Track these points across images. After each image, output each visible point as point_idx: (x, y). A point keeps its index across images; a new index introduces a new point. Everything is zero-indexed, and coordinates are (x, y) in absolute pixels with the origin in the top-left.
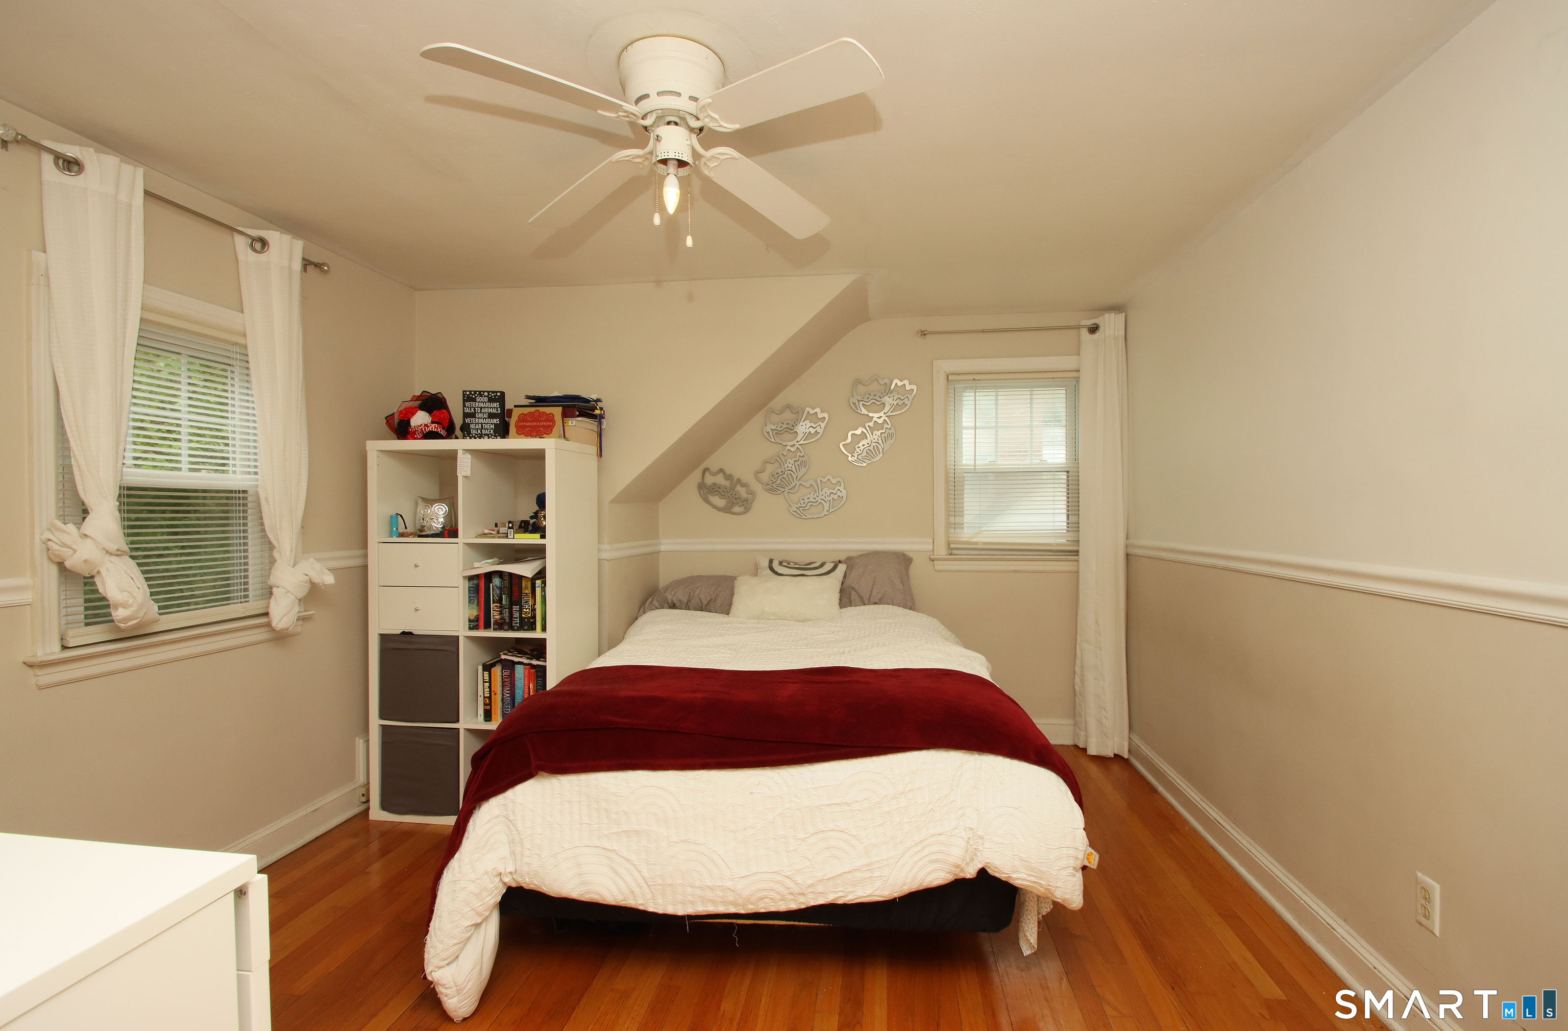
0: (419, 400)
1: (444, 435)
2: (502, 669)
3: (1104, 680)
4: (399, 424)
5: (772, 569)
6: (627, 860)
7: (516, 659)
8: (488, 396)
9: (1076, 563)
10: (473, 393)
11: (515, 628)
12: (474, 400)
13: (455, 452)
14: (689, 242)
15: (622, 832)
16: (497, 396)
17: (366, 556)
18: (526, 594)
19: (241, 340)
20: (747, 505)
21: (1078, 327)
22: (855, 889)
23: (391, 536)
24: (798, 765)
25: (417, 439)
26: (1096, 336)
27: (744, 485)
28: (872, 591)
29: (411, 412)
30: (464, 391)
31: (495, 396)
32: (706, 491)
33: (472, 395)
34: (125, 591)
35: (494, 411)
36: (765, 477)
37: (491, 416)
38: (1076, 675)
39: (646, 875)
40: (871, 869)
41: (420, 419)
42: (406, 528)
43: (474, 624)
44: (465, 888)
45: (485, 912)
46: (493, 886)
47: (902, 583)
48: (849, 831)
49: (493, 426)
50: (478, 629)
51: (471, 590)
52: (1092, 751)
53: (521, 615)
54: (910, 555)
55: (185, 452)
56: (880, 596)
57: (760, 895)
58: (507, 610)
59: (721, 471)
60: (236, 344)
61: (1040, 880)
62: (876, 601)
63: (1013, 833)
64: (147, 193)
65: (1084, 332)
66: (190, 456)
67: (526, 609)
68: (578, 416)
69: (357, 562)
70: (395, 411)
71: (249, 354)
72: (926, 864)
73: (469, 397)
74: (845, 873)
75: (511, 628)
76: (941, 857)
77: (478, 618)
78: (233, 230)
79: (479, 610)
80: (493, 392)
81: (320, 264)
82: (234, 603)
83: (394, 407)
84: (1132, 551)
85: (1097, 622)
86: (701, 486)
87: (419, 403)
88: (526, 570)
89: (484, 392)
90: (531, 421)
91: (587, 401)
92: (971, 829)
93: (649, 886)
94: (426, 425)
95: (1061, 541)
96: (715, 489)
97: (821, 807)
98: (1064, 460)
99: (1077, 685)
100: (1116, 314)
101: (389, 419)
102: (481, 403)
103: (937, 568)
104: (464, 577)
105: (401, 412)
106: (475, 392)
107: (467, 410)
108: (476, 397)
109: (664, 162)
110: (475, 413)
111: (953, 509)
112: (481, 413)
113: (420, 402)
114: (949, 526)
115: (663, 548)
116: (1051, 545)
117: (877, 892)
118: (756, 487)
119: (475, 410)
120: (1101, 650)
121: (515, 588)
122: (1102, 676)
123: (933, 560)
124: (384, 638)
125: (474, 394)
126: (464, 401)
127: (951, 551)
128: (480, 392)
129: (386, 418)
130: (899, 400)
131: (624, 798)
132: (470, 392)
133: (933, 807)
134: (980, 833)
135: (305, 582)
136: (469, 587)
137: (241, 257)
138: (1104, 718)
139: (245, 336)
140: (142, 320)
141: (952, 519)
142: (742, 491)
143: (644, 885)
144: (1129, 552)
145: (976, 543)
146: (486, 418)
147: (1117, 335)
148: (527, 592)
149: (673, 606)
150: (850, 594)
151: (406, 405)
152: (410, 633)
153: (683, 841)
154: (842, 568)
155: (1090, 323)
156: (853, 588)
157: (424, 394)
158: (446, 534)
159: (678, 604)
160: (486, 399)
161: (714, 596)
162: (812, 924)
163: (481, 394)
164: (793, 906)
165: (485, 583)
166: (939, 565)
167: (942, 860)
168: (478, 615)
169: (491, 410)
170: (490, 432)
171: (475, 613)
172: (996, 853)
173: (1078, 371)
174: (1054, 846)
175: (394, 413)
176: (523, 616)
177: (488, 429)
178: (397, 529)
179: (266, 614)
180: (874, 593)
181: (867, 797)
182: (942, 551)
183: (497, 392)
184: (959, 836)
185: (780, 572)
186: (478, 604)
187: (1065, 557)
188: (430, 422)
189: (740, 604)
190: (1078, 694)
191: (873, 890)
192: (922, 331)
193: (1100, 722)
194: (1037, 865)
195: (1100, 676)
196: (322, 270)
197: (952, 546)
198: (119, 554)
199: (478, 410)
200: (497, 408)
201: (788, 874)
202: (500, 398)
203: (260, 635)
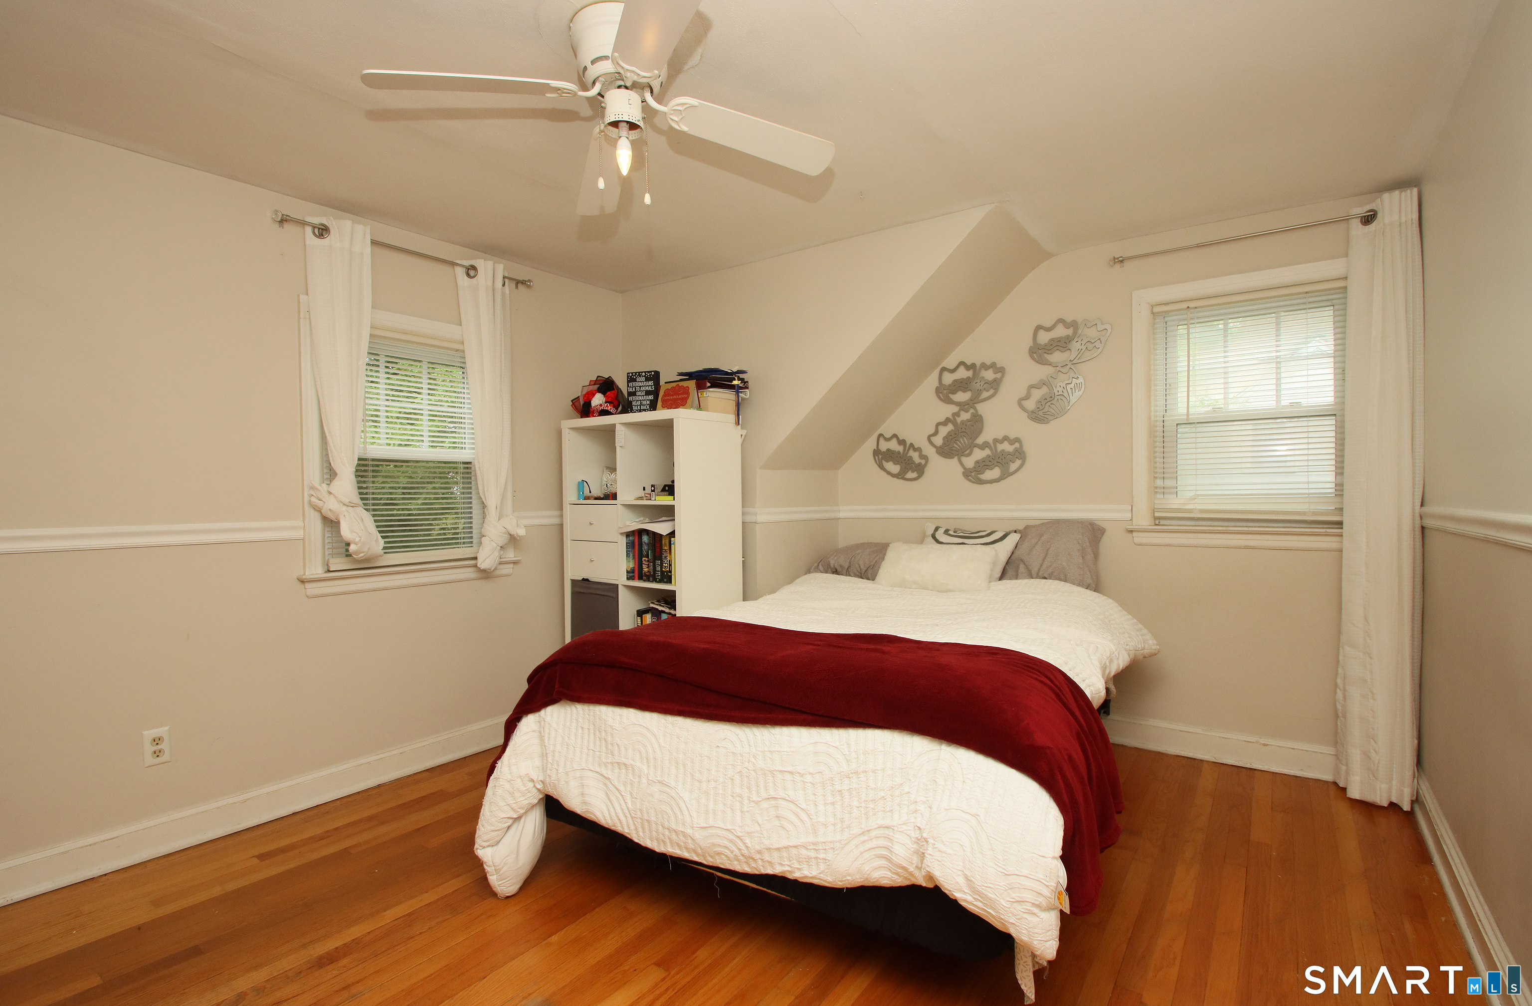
0: (598, 384)
1: (614, 413)
2: (652, 616)
3: (1374, 699)
4: (583, 405)
5: (934, 536)
6: (617, 789)
7: (660, 608)
8: (645, 376)
9: (1337, 539)
10: (634, 374)
11: (658, 580)
12: (635, 380)
13: (614, 426)
14: (647, 199)
15: (615, 762)
16: (652, 375)
17: (561, 516)
18: (666, 550)
19: (459, 347)
20: (920, 470)
21: (1346, 220)
22: (802, 867)
23: (579, 499)
24: (761, 725)
25: (595, 416)
26: (1373, 227)
27: (919, 450)
28: (1042, 563)
29: (591, 395)
30: (628, 373)
31: (650, 375)
32: (881, 457)
33: (634, 376)
34: (355, 532)
35: (649, 389)
36: (938, 441)
37: (648, 393)
38: (1338, 690)
39: (630, 806)
40: (817, 849)
41: (598, 400)
42: (590, 492)
43: (631, 575)
44: (503, 785)
45: (519, 810)
46: (525, 789)
47: (1083, 557)
48: (799, 804)
49: (648, 402)
50: (634, 579)
51: (628, 546)
52: (1354, 793)
53: (662, 568)
54: (1103, 524)
55: (426, 434)
56: (1050, 571)
57: (716, 849)
58: (652, 564)
59: (895, 436)
60: (457, 350)
61: (989, 909)
62: (1045, 575)
63: (961, 844)
64: (374, 243)
65: (1356, 224)
66: (430, 436)
67: (665, 564)
68: (709, 387)
69: (556, 521)
70: (580, 395)
71: (466, 357)
72: (872, 857)
73: (631, 378)
74: (791, 847)
75: (655, 580)
76: (888, 854)
77: (634, 570)
78: (453, 264)
79: (635, 565)
80: (648, 372)
81: (525, 281)
82: (458, 547)
83: (577, 392)
84: (1428, 522)
85: (1366, 618)
86: (876, 452)
87: (596, 387)
88: (662, 528)
89: (642, 372)
90: (672, 395)
91: (727, 373)
92: (919, 828)
93: (632, 817)
94: (601, 405)
95: (1325, 509)
96: (890, 455)
97: (774, 772)
98: (1332, 399)
99: (1339, 703)
100: (1401, 192)
101: (575, 402)
102: (641, 382)
103: (1137, 540)
104: (622, 534)
105: (585, 396)
106: (636, 373)
107: (630, 390)
108: (636, 377)
109: (615, 124)
110: (636, 392)
111: (1162, 470)
112: (640, 391)
113: (598, 386)
114: (1155, 490)
115: (842, 515)
116: (1304, 513)
117: (822, 875)
118: (929, 451)
119: (635, 389)
120: (1371, 658)
121: (658, 545)
122: (1372, 693)
123: (1132, 531)
124: (574, 582)
125: (635, 376)
126: (628, 382)
127: (1157, 520)
128: (639, 373)
129: (572, 401)
130: (1088, 343)
131: (617, 732)
132: (632, 373)
133: (884, 795)
134: (925, 835)
135: (503, 533)
136: (627, 543)
137: (460, 283)
138: (1372, 751)
139: (463, 343)
140: (371, 336)
141: (1159, 483)
142: (915, 456)
143: (628, 815)
144: (1424, 525)
145: (1190, 511)
146: (643, 395)
147: (1403, 220)
148: (666, 548)
149: (836, 572)
150: (1018, 567)
151: (587, 389)
152: (587, 580)
153: (660, 782)
154: (1014, 538)
155: (1362, 210)
156: (1022, 560)
157: (599, 378)
158: (611, 498)
159: (839, 569)
160: (643, 379)
161: (873, 563)
162: (779, 895)
163: (639, 374)
164: (747, 869)
165: (638, 539)
166: (1139, 538)
167: (888, 857)
168: (634, 567)
169: (647, 388)
170: (647, 407)
171: (632, 565)
172: (938, 862)
173: (1346, 278)
174: (1007, 871)
175: (579, 397)
176: (663, 569)
177: (645, 405)
178: (583, 493)
179: (476, 558)
180: (1044, 567)
181: (821, 771)
182: (1143, 520)
183: (651, 372)
184: (908, 834)
185: (941, 540)
186: (634, 558)
187: (1323, 530)
188: (604, 402)
189: (887, 570)
190: (1340, 715)
191: (818, 872)
192: (1114, 258)
193: (1366, 755)
194: (983, 889)
195: (1369, 694)
196: (529, 286)
197: (1157, 514)
198: (353, 506)
199: (638, 389)
200: (652, 386)
201: (740, 834)
202: (655, 377)
203: (469, 573)
